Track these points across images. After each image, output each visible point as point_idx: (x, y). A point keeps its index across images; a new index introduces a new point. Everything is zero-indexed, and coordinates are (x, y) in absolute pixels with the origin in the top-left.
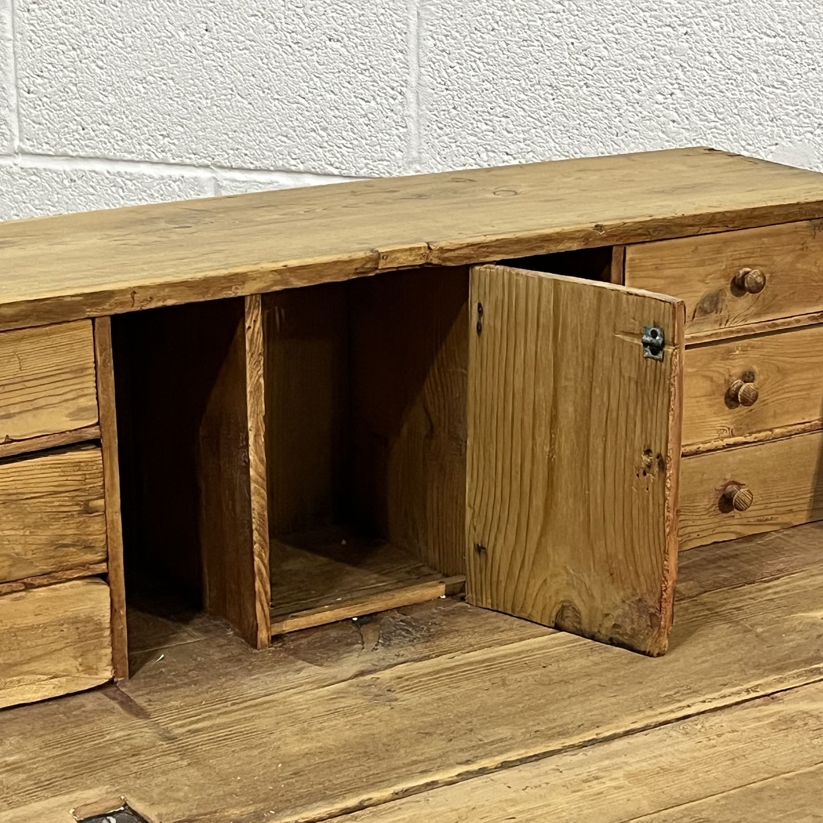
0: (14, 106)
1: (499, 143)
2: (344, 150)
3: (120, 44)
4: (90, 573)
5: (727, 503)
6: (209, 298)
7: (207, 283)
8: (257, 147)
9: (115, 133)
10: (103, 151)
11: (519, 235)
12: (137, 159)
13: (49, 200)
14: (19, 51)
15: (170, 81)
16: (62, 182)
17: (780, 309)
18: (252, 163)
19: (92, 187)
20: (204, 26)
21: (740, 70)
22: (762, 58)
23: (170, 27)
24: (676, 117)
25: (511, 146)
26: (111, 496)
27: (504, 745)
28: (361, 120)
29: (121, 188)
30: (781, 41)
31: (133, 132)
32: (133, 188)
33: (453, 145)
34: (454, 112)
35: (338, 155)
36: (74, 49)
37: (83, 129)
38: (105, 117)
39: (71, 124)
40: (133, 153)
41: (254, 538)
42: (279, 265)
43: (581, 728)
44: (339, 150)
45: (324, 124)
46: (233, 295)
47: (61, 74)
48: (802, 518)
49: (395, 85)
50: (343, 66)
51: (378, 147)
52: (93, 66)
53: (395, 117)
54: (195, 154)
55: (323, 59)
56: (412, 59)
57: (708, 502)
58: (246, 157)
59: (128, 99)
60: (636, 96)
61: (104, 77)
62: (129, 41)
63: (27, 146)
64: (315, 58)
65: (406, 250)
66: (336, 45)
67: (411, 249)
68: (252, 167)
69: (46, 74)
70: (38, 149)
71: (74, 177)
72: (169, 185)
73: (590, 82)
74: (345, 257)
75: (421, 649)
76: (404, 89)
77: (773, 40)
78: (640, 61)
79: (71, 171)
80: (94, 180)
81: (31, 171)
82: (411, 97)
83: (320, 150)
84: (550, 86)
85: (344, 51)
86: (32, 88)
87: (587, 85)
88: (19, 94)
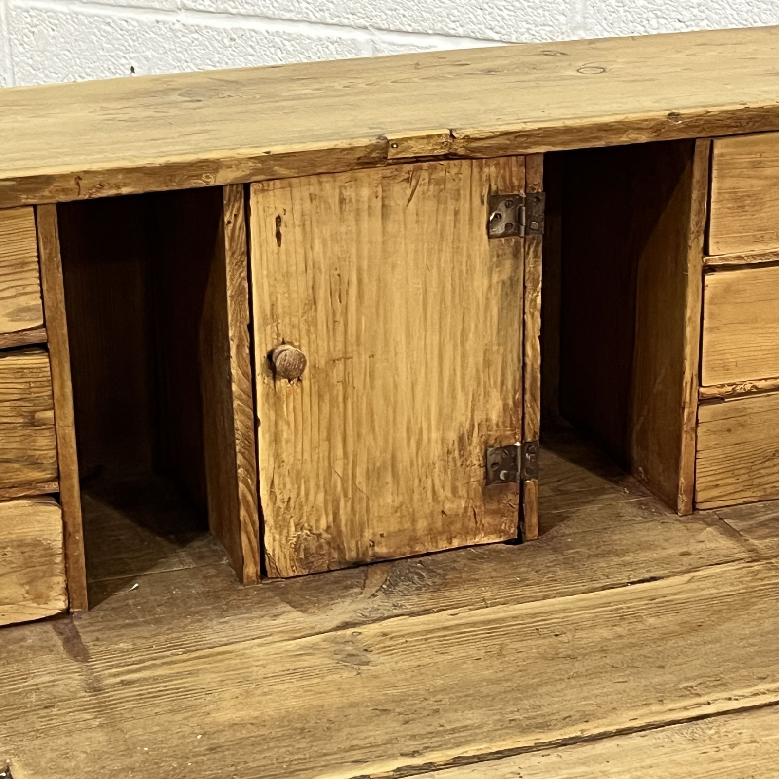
1: (671, 8)
2: (505, 13)
4: (38, 492)
6: (174, 187)
7: (170, 170)
8: (416, 7)
10: (262, 8)
11: (569, 123)
12: (296, 19)
13: (210, 60)
16: (223, 41)
18: (410, 25)
19: (251, 46)
25: (685, 12)
26: (62, 407)
27: (466, 734)
29: (279, 48)
32: (291, 49)
33: (621, 10)
35: (499, 18)
40: (291, 11)
41: (238, 462)
42: (260, 152)
43: (568, 720)
44: (500, 13)
46: (204, 185)
51: (540, 11)
54: (353, 14)
58: (404, 19)
65: (422, 138)
67: (429, 137)
68: (410, 29)
70: (200, 4)
71: (234, 36)
72: (327, 47)
74: (343, 144)
75: (425, 600)
79: (232, 29)
80: (254, 39)
81: (193, 29)
83: (480, 12)
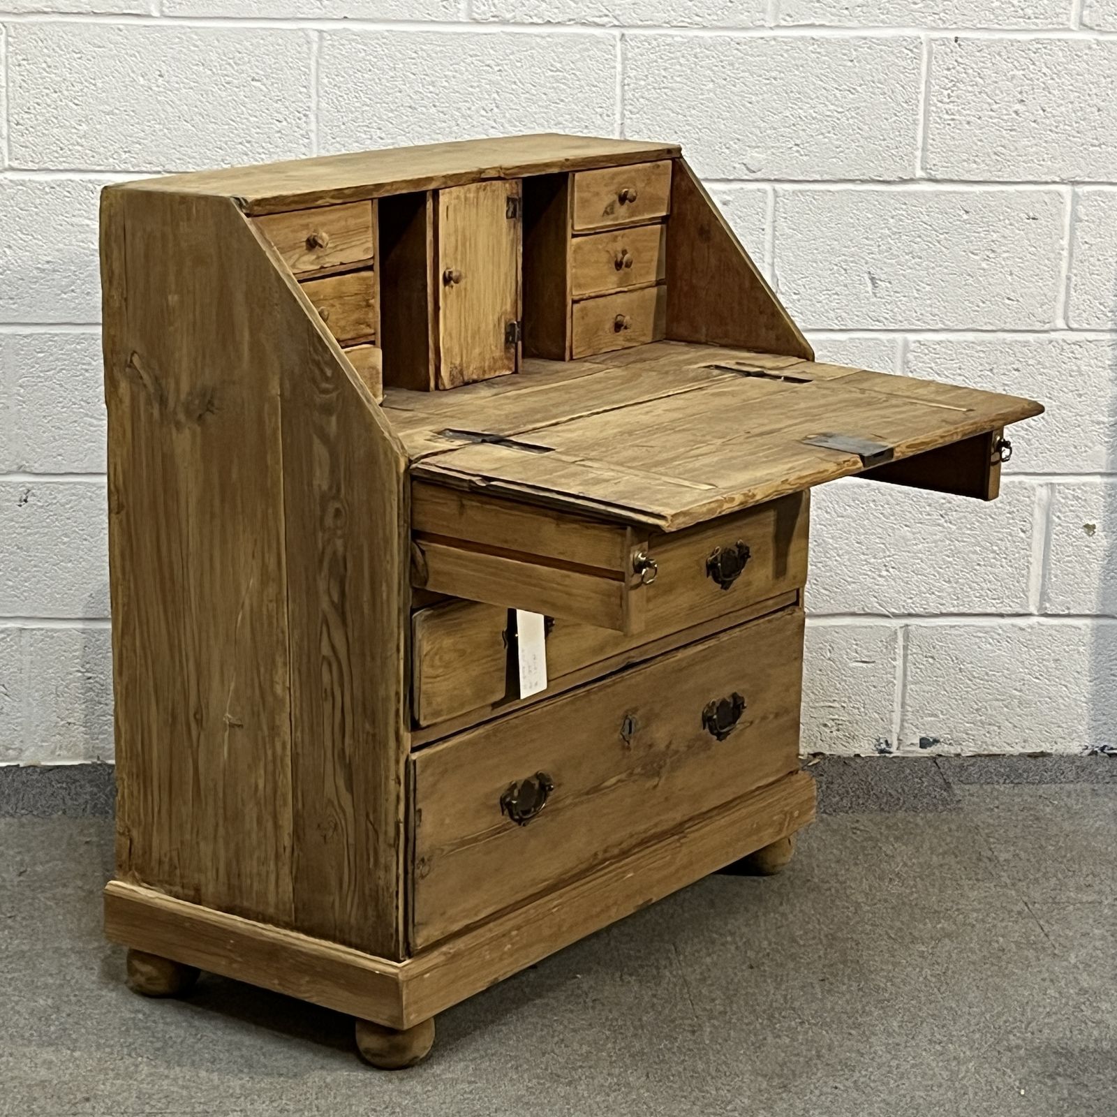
0: (6, 136)
3: (93, 87)
5: (618, 326)
6: (418, 190)
9: (88, 151)
10: (77, 165)
14: (11, 95)
15: (132, 113)
16: (44, 189)
17: (640, 213)
19: (68, 191)
20: (158, 73)
21: (534, 93)
22: (548, 84)
23: (132, 75)
24: (494, 125)
26: (377, 298)
27: (598, 406)
28: (277, 135)
30: (561, 74)
31: (102, 150)
34: (343, 127)
36: (55, 92)
37: (62, 149)
38: (79, 140)
39: (51, 147)
45: (249, 138)
47: (44, 111)
48: (649, 339)
49: (301, 110)
50: (262, 98)
52: (71, 104)
53: (301, 131)
55: (248, 94)
56: (313, 91)
57: (609, 325)
59: (98, 126)
61: (79, 111)
62: (100, 85)
63: (15, 164)
64: (242, 93)
66: (258, 84)
69: (33, 111)
73: (437, 104)
74: (468, 170)
76: (308, 113)
77: (555, 74)
78: (470, 89)
82: (312, 117)
84: (410, 107)
85: (263, 88)
86: (21, 122)
87: (435, 106)
88: (9, 125)
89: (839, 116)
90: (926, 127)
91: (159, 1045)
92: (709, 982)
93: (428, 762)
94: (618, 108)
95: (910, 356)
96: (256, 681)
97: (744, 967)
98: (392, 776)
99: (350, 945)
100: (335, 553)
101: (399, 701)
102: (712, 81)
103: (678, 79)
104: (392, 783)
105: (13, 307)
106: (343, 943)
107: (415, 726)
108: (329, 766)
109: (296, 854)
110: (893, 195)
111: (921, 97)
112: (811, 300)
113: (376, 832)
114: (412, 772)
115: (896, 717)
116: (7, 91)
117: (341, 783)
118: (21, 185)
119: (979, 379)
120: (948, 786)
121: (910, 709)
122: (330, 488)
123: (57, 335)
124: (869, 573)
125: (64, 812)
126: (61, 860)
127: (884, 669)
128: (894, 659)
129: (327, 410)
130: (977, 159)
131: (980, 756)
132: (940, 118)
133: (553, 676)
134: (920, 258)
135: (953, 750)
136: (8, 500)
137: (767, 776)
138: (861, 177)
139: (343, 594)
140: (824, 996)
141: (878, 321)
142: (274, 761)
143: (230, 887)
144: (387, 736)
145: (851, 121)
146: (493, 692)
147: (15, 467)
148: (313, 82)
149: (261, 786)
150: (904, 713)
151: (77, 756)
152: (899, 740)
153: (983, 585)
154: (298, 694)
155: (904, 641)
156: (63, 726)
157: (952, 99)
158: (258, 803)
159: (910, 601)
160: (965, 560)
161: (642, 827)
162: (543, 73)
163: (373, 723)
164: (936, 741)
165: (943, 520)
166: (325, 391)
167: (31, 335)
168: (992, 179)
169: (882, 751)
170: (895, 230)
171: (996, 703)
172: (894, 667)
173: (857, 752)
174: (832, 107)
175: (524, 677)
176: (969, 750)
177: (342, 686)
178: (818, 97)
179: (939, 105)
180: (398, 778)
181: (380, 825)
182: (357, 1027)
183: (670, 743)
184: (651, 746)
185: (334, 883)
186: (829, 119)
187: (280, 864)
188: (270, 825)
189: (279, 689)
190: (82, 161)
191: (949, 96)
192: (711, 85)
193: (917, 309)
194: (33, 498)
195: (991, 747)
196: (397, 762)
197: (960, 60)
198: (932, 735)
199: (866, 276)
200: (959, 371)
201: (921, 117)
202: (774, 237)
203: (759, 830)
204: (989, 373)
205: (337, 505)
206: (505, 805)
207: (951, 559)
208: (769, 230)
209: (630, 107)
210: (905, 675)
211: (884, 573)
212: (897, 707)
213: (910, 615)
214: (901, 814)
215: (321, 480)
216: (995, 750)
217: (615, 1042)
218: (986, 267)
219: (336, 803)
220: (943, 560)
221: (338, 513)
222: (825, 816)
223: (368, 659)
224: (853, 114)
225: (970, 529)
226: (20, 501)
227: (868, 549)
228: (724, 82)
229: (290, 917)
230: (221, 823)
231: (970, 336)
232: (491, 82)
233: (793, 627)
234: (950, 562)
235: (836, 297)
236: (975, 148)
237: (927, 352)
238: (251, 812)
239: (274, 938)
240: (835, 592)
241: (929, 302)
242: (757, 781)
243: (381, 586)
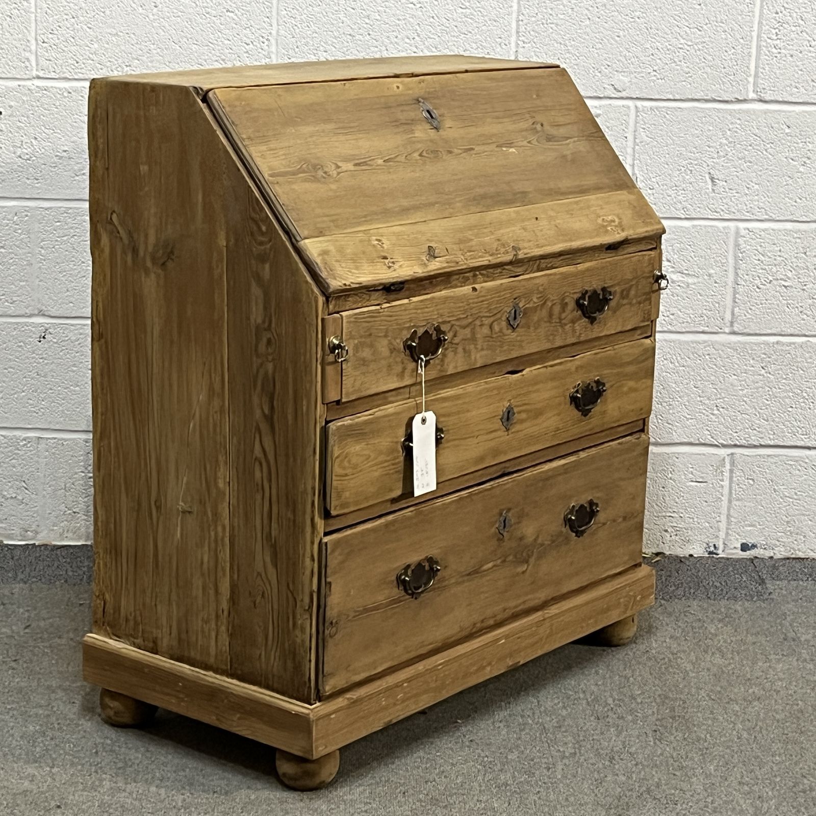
0: (34, 51)
3: (102, 14)
9: (97, 65)
10: (89, 75)
13: (54, 105)
14: (39, 19)
15: (132, 36)
16: (63, 94)
19: (82, 96)
20: (154, 4)
21: (448, 25)
22: (459, 20)
23: (133, 5)
24: (416, 51)
28: (246, 55)
30: (469, 11)
31: (108, 64)
36: (73, 18)
37: (77, 63)
38: (91, 56)
39: (69, 61)
45: (223, 57)
47: (65, 32)
49: (264, 35)
50: (234, 25)
52: (85, 27)
53: (264, 52)
55: (223, 22)
56: (274, 22)
59: (106, 46)
60: (395, 40)
61: (92, 33)
62: (108, 12)
63: (41, 74)
64: (218, 21)
66: (231, 15)
69: (56, 32)
70: (48, 75)
71: (71, 91)
73: (371, 33)
76: (270, 38)
77: (464, 11)
78: (397, 22)
79: (69, 87)
82: (273, 41)
84: (350, 35)
85: (235, 17)
86: (46, 40)
87: (369, 34)
88: (37, 44)
89: (688, 48)
90: (758, 58)
91: (120, 765)
92: (563, 729)
93: (337, 543)
94: (513, 39)
95: (741, 241)
96: (203, 477)
97: (592, 718)
98: (308, 554)
99: (273, 690)
100: (266, 373)
101: (314, 494)
102: (589, 19)
103: (562, 17)
104: (308, 561)
105: (36, 185)
106: (268, 687)
107: (327, 515)
108: (259, 546)
109: (232, 615)
110: (731, 112)
111: (755, 34)
112: (662, 194)
113: (295, 599)
114: (324, 552)
115: (723, 525)
116: (36, 16)
117: (268, 559)
118: (45, 90)
119: (794, 260)
120: (762, 582)
121: (732, 519)
122: (264, 322)
123: (71, 208)
124: (704, 411)
125: (66, 581)
126: (59, 617)
127: (714, 488)
128: (722, 480)
129: (262, 259)
130: (797, 85)
131: (788, 559)
132: (769, 51)
133: (441, 480)
134: (751, 162)
135: (768, 554)
136: (30, 337)
137: (616, 567)
138: (706, 98)
139: (272, 408)
140: (655, 743)
141: (716, 212)
142: (216, 541)
143: (180, 640)
144: (304, 522)
145: (698, 53)
146: (391, 490)
147: (36, 312)
148: (274, 13)
149: (206, 559)
150: (729, 523)
151: (79, 539)
152: (724, 544)
153: (795, 423)
154: (236, 488)
155: (731, 466)
156: (70, 514)
157: (779, 37)
158: (203, 575)
159: (735, 434)
160: (781, 404)
161: (513, 604)
162: (455, 10)
163: (294, 512)
164: (754, 546)
165: (763, 371)
166: (261, 243)
167: (51, 208)
168: (810, 101)
169: (710, 553)
170: (730, 139)
171: (803, 518)
172: (722, 487)
173: (691, 552)
174: (682, 41)
175: (417, 479)
176: (780, 553)
177: (270, 481)
178: (672, 33)
179: (769, 41)
180: (312, 556)
181: (298, 594)
182: (277, 756)
183: (538, 537)
184: (521, 539)
185: (260, 639)
186: (681, 51)
187: (219, 623)
188: (212, 592)
189: (221, 485)
190: (93, 72)
191: (777, 34)
192: (588, 22)
193: (747, 203)
194: (50, 336)
195: (797, 552)
196: (312, 543)
197: (786, 5)
198: (750, 541)
199: (707, 176)
200: (779, 253)
201: (754, 51)
202: (635, 143)
203: (608, 609)
204: (804, 255)
205: (269, 335)
206: (400, 582)
207: (769, 402)
208: (630, 138)
209: (523, 38)
210: (730, 493)
211: (716, 412)
212: (723, 518)
213: (736, 446)
214: (724, 602)
215: (257, 315)
216: (801, 555)
217: (485, 775)
218: (802, 170)
219: (263, 575)
220: (763, 403)
221: (269, 342)
222: (663, 602)
223: (291, 460)
224: (700, 47)
225: (785, 379)
226: (40, 337)
227: (703, 392)
228: (597, 19)
229: (226, 665)
230: (174, 590)
231: (789, 226)
232: (413, 16)
233: (639, 450)
234: (769, 405)
235: (683, 192)
236: (796, 76)
237: (754, 237)
238: (198, 582)
239: (213, 683)
240: (676, 426)
241: (756, 197)
242: (607, 570)
243: (302, 400)
